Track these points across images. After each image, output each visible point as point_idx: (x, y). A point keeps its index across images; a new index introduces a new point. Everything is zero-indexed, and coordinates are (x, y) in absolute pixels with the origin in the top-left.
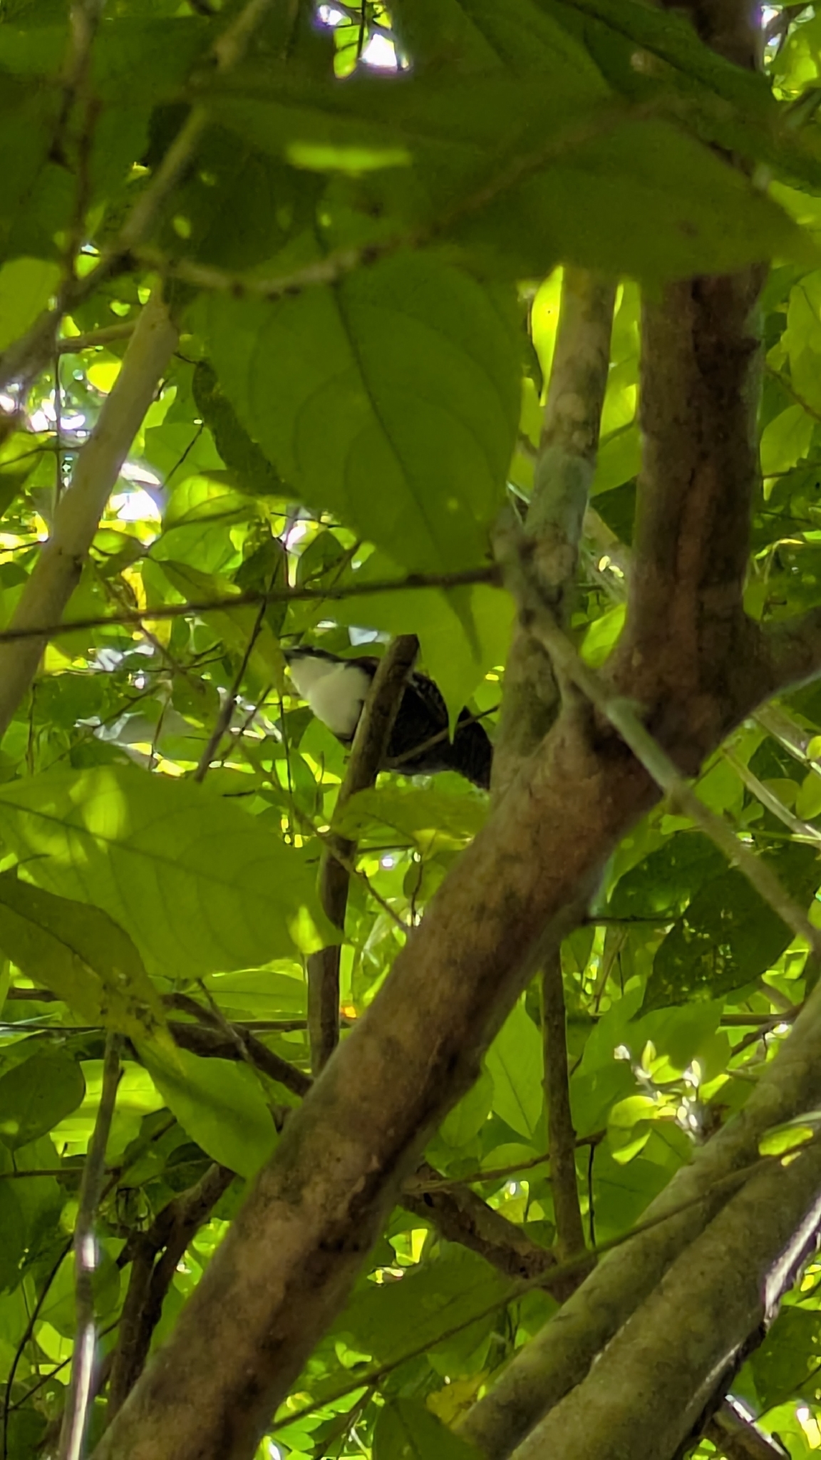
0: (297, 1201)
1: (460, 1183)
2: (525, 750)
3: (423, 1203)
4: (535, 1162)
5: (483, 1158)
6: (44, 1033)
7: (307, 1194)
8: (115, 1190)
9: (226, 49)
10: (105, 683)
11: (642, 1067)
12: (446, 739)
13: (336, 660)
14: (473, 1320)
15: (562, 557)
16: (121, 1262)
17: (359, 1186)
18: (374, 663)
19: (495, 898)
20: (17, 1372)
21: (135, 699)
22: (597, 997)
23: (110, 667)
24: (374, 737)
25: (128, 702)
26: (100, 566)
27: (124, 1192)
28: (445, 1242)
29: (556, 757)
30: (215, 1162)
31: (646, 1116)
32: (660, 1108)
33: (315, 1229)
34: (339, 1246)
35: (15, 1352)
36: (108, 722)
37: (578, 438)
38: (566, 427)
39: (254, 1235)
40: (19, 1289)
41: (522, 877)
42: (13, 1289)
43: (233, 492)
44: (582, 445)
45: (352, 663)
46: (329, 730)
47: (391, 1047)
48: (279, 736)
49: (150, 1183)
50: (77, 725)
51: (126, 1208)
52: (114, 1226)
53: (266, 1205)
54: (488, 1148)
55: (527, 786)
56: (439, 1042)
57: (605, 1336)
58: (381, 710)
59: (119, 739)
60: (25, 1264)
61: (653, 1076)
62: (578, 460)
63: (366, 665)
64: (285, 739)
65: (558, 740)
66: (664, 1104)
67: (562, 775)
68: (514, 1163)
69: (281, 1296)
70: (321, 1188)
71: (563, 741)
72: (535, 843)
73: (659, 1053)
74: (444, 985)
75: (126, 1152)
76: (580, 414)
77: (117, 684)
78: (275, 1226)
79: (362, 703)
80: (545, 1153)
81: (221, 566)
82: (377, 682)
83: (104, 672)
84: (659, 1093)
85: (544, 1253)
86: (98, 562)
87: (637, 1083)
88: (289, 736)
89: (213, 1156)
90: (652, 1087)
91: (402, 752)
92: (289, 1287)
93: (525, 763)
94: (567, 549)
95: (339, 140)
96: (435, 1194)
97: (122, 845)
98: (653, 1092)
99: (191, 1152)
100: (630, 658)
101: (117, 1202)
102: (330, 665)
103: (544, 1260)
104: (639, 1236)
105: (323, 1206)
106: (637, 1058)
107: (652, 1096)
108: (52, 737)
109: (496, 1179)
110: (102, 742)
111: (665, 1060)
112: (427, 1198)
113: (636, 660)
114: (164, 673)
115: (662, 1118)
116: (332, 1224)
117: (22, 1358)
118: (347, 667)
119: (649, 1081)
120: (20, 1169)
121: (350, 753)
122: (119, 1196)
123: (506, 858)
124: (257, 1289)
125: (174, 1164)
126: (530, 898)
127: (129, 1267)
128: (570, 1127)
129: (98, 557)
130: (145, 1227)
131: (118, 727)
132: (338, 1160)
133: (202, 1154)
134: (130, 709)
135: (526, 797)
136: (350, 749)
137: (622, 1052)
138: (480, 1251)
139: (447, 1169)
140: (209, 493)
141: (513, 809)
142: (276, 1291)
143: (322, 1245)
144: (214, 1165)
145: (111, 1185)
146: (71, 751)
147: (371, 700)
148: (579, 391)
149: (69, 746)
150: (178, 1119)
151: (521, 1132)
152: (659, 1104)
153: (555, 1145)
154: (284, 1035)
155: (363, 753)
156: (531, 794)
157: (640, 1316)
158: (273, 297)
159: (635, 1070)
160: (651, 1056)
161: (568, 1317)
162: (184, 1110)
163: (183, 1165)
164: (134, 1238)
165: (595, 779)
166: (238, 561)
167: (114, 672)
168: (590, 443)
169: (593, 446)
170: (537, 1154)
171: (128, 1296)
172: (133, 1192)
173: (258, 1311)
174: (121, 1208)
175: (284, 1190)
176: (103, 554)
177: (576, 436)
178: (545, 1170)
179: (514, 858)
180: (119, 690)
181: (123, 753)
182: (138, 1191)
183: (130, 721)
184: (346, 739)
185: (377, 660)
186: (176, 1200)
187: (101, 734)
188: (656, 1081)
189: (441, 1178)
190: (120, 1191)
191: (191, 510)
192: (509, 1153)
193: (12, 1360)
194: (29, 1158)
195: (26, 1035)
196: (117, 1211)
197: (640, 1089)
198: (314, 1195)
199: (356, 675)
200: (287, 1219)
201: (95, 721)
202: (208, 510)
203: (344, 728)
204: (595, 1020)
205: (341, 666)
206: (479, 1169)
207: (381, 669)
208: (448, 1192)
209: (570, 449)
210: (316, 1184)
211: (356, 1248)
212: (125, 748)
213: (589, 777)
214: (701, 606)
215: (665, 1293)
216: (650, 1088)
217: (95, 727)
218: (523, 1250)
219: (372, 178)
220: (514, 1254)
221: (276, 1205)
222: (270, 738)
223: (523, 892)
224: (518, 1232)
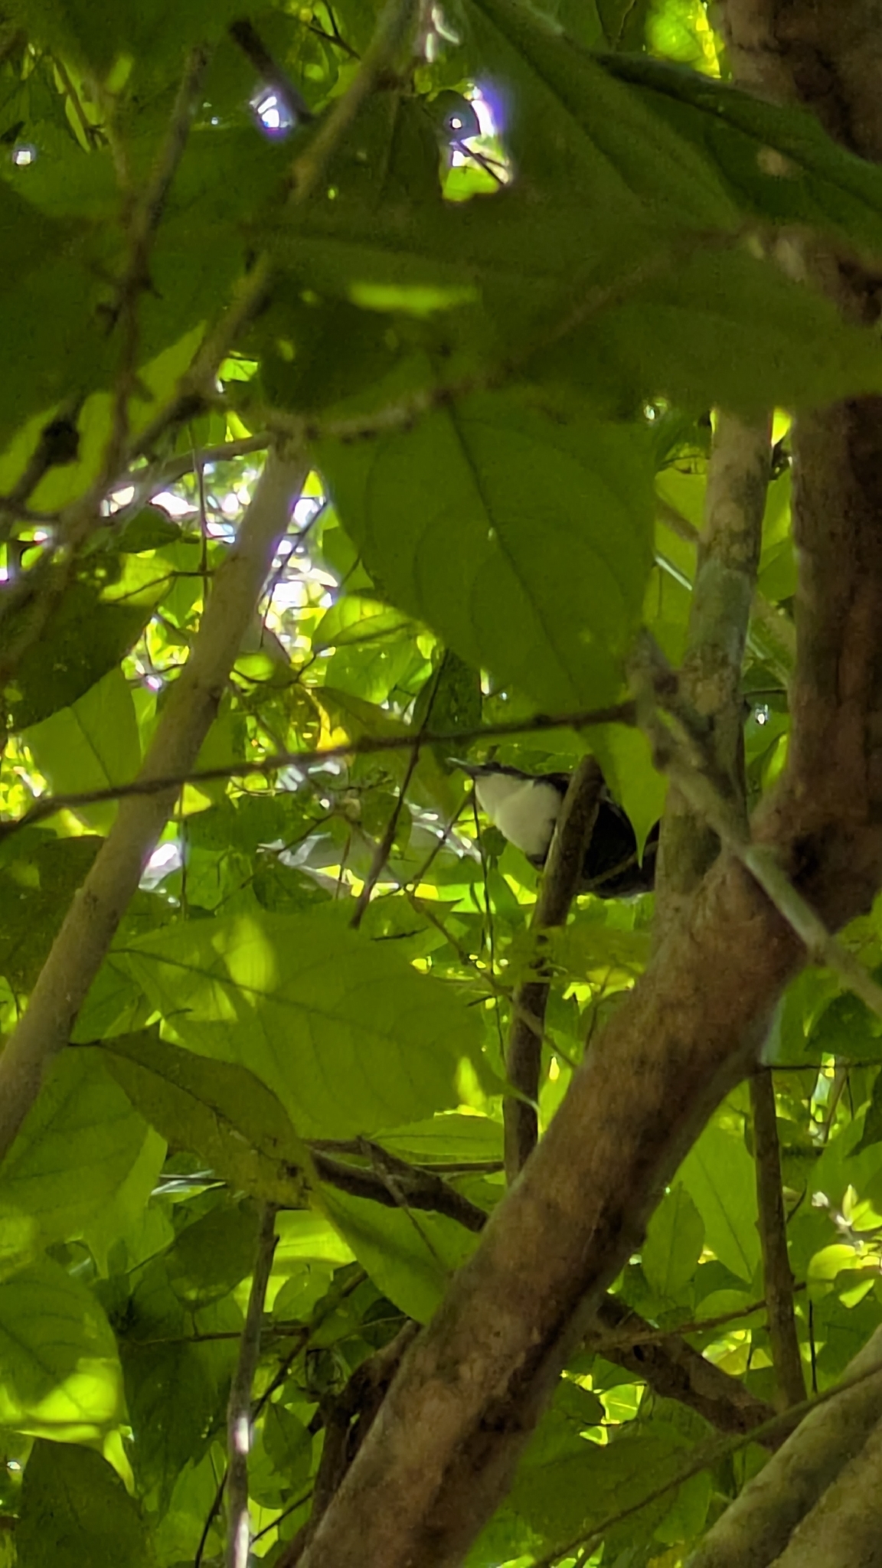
0: (455, 1378)
1: (672, 1334)
2: (687, 889)
3: (634, 1358)
4: (751, 1310)
5: (696, 1306)
6: (223, 1186)
7: (464, 1371)
8: (303, 1351)
9: (304, 171)
10: (288, 805)
11: (842, 1215)
12: (636, 865)
13: (525, 777)
14: (650, 1499)
15: (721, 680)
16: (313, 1429)
17: (520, 1360)
18: (565, 778)
19: (657, 1049)
20: (205, 1548)
21: (320, 821)
22: (826, 1126)
23: (293, 787)
24: (567, 857)
25: (314, 823)
26: (247, 695)
27: (313, 1354)
28: (658, 1398)
29: (718, 898)
30: (409, 1318)
31: (848, 1266)
32: (862, 1258)
33: (472, 1411)
34: (500, 1427)
35: (202, 1526)
36: (292, 845)
37: (738, 551)
38: (724, 538)
39: (410, 1416)
40: (206, 1458)
41: (685, 1026)
42: (197, 1462)
43: (389, 610)
44: (741, 558)
45: (542, 779)
46: (521, 852)
47: (550, 1209)
48: (478, 854)
49: (347, 1339)
50: (258, 851)
51: (315, 1370)
52: (302, 1389)
53: (422, 1384)
54: (702, 1295)
55: (687, 928)
56: (600, 1204)
57: (803, 1507)
58: (573, 829)
59: (307, 863)
60: (210, 1434)
61: (854, 1223)
62: (738, 575)
63: (558, 782)
64: (484, 860)
65: (719, 880)
66: (866, 1253)
67: (723, 916)
68: (730, 1310)
69: (439, 1480)
70: (478, 1366)
71: (723, 882)
72: (697, 989)
73: (861, 1198)
74: (604, 1144)
75: (315, 1310)
76: (739, 525)
77: (300, 805)
78: (432, 1406)
79: (553, 822)
80: (762, 1298)
81: (412, 675)
82: (570, 797)
83: (286, 791)
84: (861, 1242)
85: (763, 1407)
86: (244, 691)
87: (839, 1232)
88: (487, 854)
89: (408, 1313)
90: (852, 1236)
91: (600, 872)
92: (448, 1471)
93: (686, 903)
94: (727, 673)
95: (401, 279)
96: (646, 1346)
97: (274, 996)
98: (854, 1241)
99: (385, 1309)
100: (792, 792)
101: (307, 1364)
102: (517, 782)
103: (762, 1413)
104: (839, 1396)
105: (482, 1385)
106: (837, 1205)
107: (853, 1245)
108: (234, 864)
109: (715, 1328)
110: (286, 867)
111: (866, 1206)
112: (638, 1351)
113: (800, 790)
114: (349, 792)
115: (865, 1268)
116: (492, 1404)
117: (211, 1534)
118: (535, 784)
119: (850, 1228)
120: (202, 1331)
121: (543, 875)
122: (309, 1358)
123: (668, 1006)
124: (415, 1475)
125: (371, 1320)
126: (694, 1051)
127: (322, 1433)
128: (788, 1270)
129: (244, 685)
130: (338, 1389)
131: (305, 850)
132: (497, 1334)
133: (397, 1311)
134: (315, 831)
135: (687, 938)
136: (542, 870)
137: (820, 1199)
138: (696, 1405)
139: (659, 1319)
140: (362, 613)
141: (674, 952)
142: (435, 1476)
143: (483, 1425)
144: (409, 1323)
145: (299, 1347)
146: (254, 877)
147: (563, 820)
148: (738, 500)
149: (251, 873)
150: (370, 1274)
151: (741, 1276)
152: (861, 1254)
153: (772, 1291)
154: (487, 1177)
155: (555, 877)
156: (692, 936)
157: (845, 1481)
158: (347, 440)
159: (835, 1217)
160: (852, 1200)
161: (760, 1489)
162: (375, 1264)
163: (379, 1321)
164: (327, 1402)
165: (759, 919)
166: (428, 671)
167: (296, 792)
168: (751, 554)
169: (755, 558)
170: (754, 1301)
171: (322, 1465)
172: (323, 1354)
173: (415, 1498)
174: (310, 1370)
175: (440, 1367)
176: (250, 681)
177: (736, 550)
178: (762, 1318)
179: (677, 1005)
180: (304, 811)
181: (311, 879)
182: (329, 1351)
183: (320, 843)
184: (538, 861)
185: (568, 775)
186: (371, 1360)
187: (287, 858)
188: (859, 1229)
189: (651, 1329)
190: (308, 1352)
191: (343, 632)
192: (725, 1300)
193: (199, 1537)
194: (210, 1321)
195: (204, 1188)
196: (306, 1372)
197: (841, 1238)
198: (471, 1372)
199: (547, 792)
200: (442, 1399)
201: (278, 844)
202: (362, 630)
203: (535, 850)
204: (819, 1152)
205: (531, 783)
206: (693, 1318)
207: (574, 783)
208: (659, 1344)
209: (728, 562)
210: (474, 1361)
211: (518, 1427)
212: (315, 874)
213: (752, 916)
214: (867, 732)
215: (871, 1457)
216: (850, 1236)
217: (279, 851)
218: (741, 1403)
219: (439, 316)
220: (731, 1408)
221: (434, 1384)
222: (467, 858)
223: (686, 1039)
224: (736, 1384)
